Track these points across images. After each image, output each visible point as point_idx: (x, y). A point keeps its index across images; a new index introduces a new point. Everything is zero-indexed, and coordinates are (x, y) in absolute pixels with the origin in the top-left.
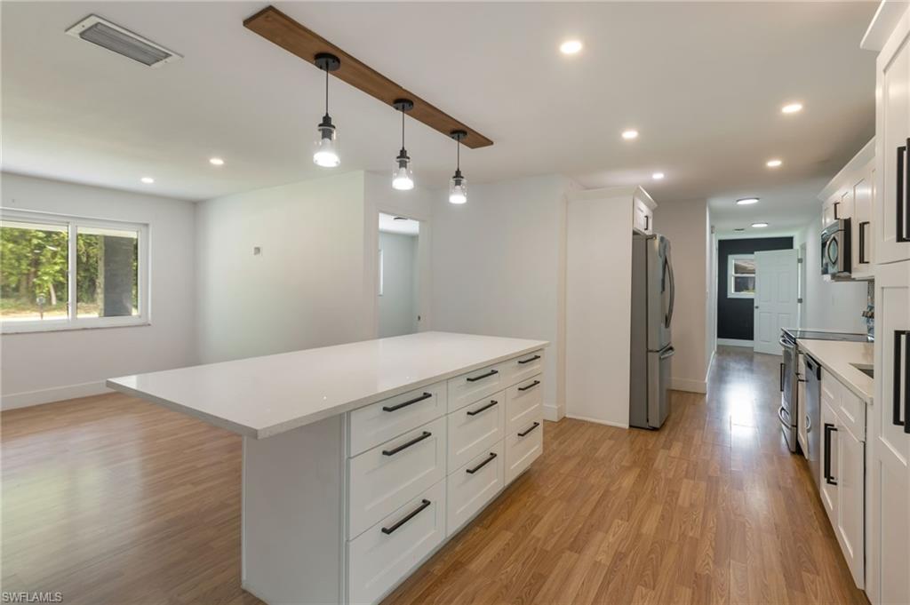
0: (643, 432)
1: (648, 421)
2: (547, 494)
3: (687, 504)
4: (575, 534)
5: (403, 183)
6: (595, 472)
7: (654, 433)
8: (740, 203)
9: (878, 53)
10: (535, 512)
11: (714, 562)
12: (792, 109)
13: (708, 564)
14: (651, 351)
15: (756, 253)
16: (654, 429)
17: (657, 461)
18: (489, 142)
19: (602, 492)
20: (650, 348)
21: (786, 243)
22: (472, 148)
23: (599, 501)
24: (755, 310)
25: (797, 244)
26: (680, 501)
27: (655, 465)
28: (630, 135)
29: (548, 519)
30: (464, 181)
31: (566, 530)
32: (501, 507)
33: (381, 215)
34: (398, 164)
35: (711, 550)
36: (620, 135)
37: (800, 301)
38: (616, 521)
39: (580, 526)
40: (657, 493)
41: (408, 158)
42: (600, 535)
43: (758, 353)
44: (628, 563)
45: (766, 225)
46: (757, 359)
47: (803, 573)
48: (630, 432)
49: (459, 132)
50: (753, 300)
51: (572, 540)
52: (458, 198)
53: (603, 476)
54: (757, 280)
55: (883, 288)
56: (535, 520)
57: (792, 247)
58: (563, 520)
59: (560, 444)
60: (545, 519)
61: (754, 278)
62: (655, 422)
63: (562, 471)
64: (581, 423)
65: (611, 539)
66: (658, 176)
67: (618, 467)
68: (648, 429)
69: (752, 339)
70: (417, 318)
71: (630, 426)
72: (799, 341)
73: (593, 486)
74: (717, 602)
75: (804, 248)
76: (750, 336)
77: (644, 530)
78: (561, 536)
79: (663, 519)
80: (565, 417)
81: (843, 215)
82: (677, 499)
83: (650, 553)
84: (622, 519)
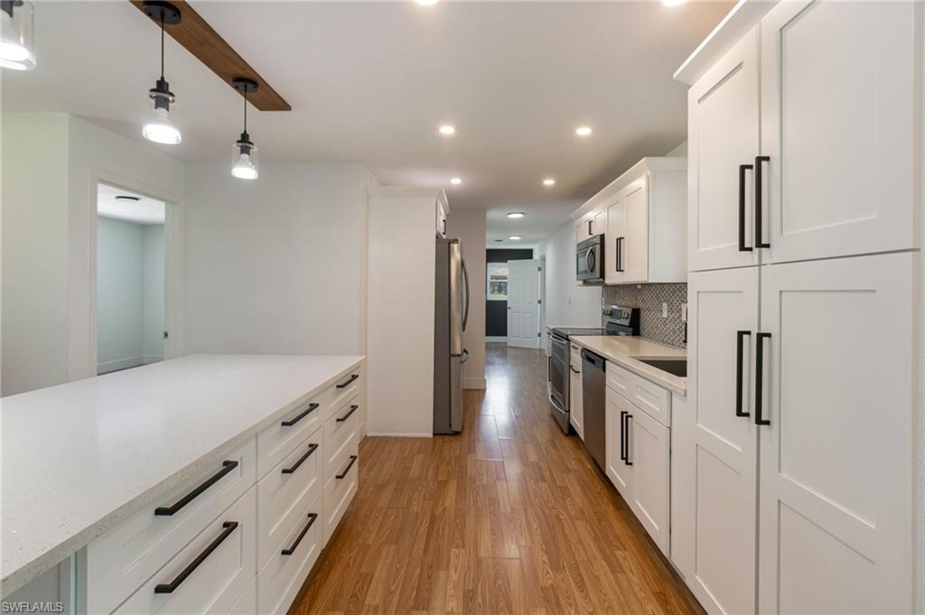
0: (446, 438)
1: (450, 426)
2: (370, 541)
3: (509, 510)
4: (416, 584)
5: (162, 133)
6: (415, 496)
7: (456, 437)
8: (510, 216)
9: (690, 86)
10: (361, 571)
11: (551, 568)
12: (584, 131)
13: (547, 572)
14: (454, 356)
15: (509, 261)
16: (456, 433)
17: (469, 468)
18: (285, 107)
19: (429, 517)
20: (452, 353)
21: (527, 254)
22: (261, 109)
23: (428, 532)
24: (509, 311)
25: (536, 256)
26: (502, 510)
27: (468, 474)
28: (447, 130)
29: (380, 573)
30: (254, 150)
31: (404, 584)
32: (318, 577)
33: (101, 187)
34: (153, 101)
35: (544, 555)
36: (438, 130)
37: (540, 302)
38: (453, 550)
39: (418, 571)
40: (479, 505)
41: (172, 94)
42: (442, 574)
43: (511, 347)
44: (480, 600)
45: (518, 238)
46: (510, 352)
47: (616, 552)
48: (435, 442)
49: (247, 82)
50: (506, 302)
51: (414, 593)
52: (245, 171)
53: (424, 500)
54: (509, 286)
55: (698, 292)
56: (366, 579)
57: (532, 258)
58: (397, 570)
59: (369, 470)
60: (376, 575)
61: (506, 283)
62: (456, 427)
63: (379, 505)
64: (386, 440)
65: (454, 577)
66: (456, 181)
67: (435, 483)
68: (450, 434)
69: (506, 335)
70: (163, 335)
71: (434, 434)
72: (570, 337)
73: (417, 514)
74: (569, 612)
75: (543, 259)
76: (504, 333)
77: (482, 554)
78: (401, 595)
79: (494, 534)
80: (366, 436)
81: (597, 231)
82: (499, 507)
83: (495, 581)
84: (457, 547)
